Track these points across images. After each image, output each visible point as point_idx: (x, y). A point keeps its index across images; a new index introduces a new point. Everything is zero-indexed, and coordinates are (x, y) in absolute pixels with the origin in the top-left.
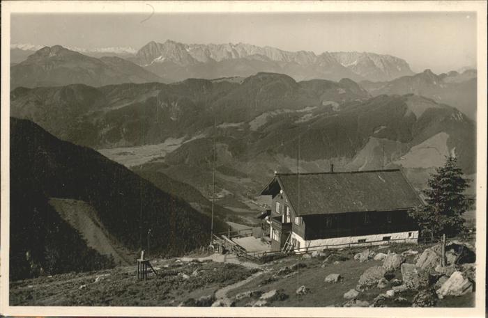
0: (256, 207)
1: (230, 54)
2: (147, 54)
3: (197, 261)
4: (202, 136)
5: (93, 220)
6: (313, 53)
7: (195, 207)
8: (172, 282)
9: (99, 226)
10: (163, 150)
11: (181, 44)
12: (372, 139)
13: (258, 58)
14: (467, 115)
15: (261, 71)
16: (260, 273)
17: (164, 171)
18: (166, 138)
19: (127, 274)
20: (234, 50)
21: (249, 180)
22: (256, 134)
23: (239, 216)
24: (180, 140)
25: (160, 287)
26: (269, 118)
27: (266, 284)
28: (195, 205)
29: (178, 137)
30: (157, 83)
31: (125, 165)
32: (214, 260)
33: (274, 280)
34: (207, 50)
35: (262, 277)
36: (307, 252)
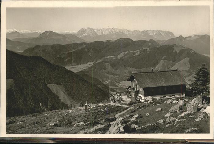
0: (120, 86)
1: (110, 32)
2: (81, 33)
3: (105, 105)
4: (101, 61)
5: (63, 91)
6: (139, 31)
7: (99, 87)
8: (98, 112)
9: (65, 94)
10: (87, 66)
11: (92, 29)
12: (161, 60)
13: (120, 33)
14: (195, 51)
15: (121, 38)
16: (129, 109)
17: (88, 74)
18: (88, 62)
19: (81, 110)
20: (111, 31)
21: (117, 76)
22: (120, 60)
23: (115, 89)
24: (93, 63)
25: (94, 114)
26: (124, 54)
27: (133, 112)
28: (99, 86)
29: (92, 62)
30: (84, 43)
31: (74, 72)
32: (111, 104)
33: (136, 111)
34: (102, 31)
35: (131, 110)
36: (145, 101)
